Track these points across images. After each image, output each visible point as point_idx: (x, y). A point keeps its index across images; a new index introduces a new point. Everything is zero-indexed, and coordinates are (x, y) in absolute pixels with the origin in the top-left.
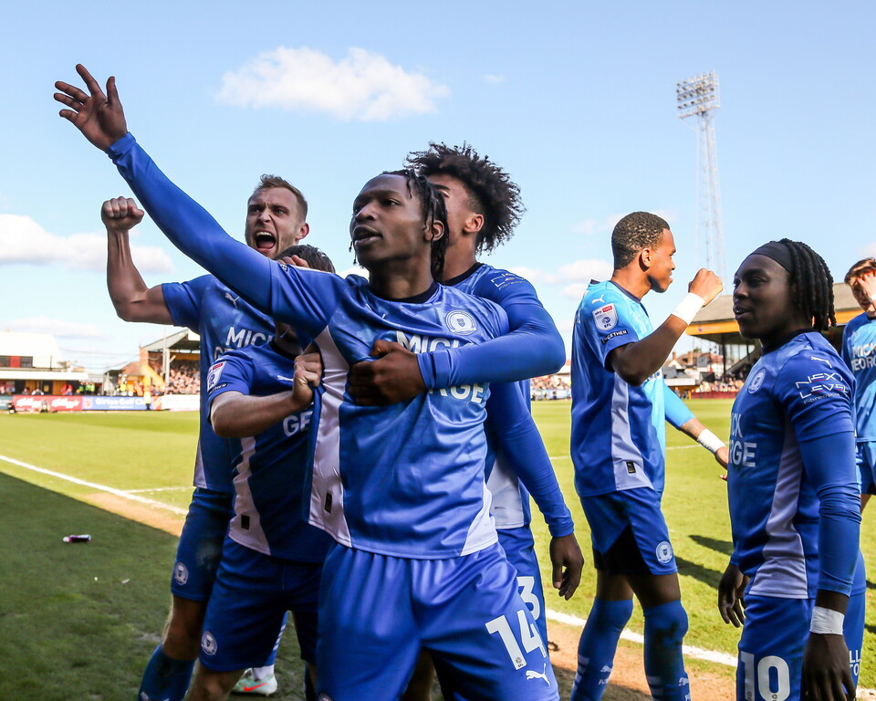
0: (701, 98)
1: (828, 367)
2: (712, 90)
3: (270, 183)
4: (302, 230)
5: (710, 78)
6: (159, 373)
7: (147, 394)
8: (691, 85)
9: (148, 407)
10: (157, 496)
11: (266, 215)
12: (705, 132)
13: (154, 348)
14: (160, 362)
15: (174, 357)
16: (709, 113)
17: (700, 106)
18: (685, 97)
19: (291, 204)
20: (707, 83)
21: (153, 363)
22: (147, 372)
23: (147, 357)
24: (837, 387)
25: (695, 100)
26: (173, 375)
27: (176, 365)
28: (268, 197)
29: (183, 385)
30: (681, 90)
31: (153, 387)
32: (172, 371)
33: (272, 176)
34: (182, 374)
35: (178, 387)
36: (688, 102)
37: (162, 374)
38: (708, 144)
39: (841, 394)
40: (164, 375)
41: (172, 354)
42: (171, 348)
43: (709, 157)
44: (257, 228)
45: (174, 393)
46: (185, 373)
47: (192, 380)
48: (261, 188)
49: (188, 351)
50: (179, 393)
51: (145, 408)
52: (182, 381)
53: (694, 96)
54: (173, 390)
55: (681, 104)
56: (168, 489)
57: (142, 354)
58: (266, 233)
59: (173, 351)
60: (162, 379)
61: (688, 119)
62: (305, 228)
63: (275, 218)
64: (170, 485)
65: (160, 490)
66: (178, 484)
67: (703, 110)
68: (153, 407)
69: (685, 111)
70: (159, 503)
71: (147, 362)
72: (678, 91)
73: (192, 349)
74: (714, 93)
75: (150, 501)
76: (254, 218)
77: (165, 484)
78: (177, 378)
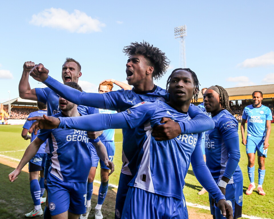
0: (182, 32)
1: (231, 119)
2: (185, 30)
3: (69, 60)
4: (79, 74)
5: (184, 27)
6: (7, 112)
7: (3, 119)
8: (179, 29)
9: (3, 123)
10: (5, 154)
11: (68, 70)
12: (182, 43)
13: (6, 104)
14: (8, 108)
15: (12, 107)
16: (184, 37)
17: (181, 35)
18: (177, 32)
19: (75, 67)
20: (183, 28)
21: (5, 109)
22: (3, 112)
23: (3, 107)
24: (233, 125)
25: (180, 33)
26: (12, 113)
27: (13, 110)
28: (68, 65)
29: (15, 116)
30: (176, 30)
31: (5, 117)
32: (11, 111)
33: (69, 58)
34: (15, 112)
35: (14, 117)
36: (178, 34)
37: (8, 113)
38: (183, 47)
39: (234, 126)
40: (9, 113)
41: (12, 106)
42: (11, 104)
43: (183, 50)
44: (65, 75)
45: (12, 119)
46: (16, 112)
47: (18, 114)
48: (66, 62)
49: (17, 105)
50: (14, 119)
51: (2, 124)
52: (15, 115)
53: (179, 31)
54: (11, 118)
55: (176, 34)
56: (9, 151)
57: (1, 106)
58: (68, 76)
59: (12, 105)
60: (8, 114)
61: (177, 38)
62: (80, 74)
63: (70, 71)
64: (10, 150)
65: (6, 152)
66: (13, 150)
67: (182, 36)
68: (5, 123)
69: (176, 36)
70: (6, 156)
71: (3, 108)
72: (175, 30)
73: (19, 104)
74: (185, 31)
75: (3, 156)
76: (64, 72)
77: (8, 150)
78: (13, 114)
